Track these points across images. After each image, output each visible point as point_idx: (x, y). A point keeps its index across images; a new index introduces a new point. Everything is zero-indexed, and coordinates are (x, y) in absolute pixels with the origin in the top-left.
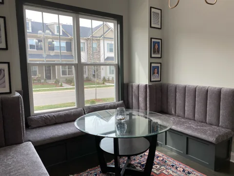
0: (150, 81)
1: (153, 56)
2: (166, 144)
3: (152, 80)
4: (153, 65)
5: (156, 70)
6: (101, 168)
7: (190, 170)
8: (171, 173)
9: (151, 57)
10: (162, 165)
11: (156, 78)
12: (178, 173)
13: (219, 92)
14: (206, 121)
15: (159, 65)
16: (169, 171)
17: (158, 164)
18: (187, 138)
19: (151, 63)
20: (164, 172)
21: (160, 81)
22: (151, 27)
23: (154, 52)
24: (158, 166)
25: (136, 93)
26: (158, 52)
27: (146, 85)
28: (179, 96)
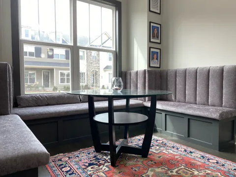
0: (149, 66)
1: (152, 40)
2: (166, 130)
3: (151, 65)
4: (152, 50)
5: (155, 55)
6: (95, 149)
7: (192, 150)
8: (172, 152)
9: (150, 41)
10: (162, 147)
11: (155, 64)
12: (179, 152)
13: (222, 70)
14: (208, 103)
15: (158, 51)
16: (169, 151)
17: (157, 146)
18: (189, 119)
19: (150, 48)
20: (164, 151)
21: (160, 67)
22: (150, 11)
23: (154, 37)
24: (158, 147)
25: (135, 80)
26: (158, 37)
27: (145, 70)
28: (179, 80)
